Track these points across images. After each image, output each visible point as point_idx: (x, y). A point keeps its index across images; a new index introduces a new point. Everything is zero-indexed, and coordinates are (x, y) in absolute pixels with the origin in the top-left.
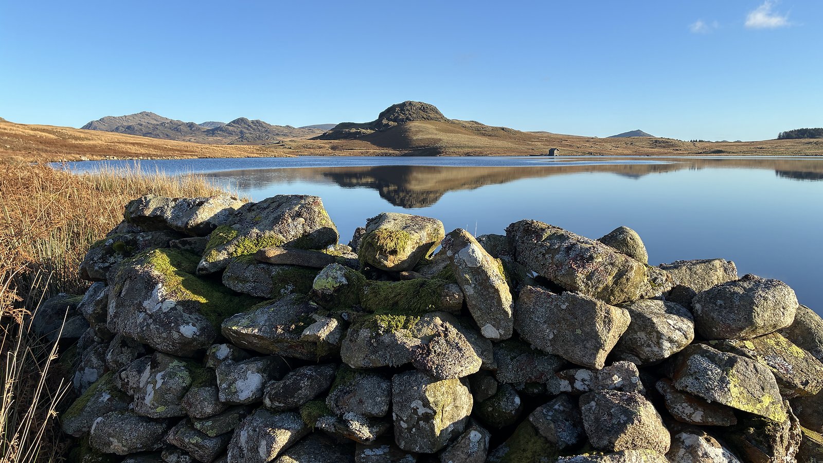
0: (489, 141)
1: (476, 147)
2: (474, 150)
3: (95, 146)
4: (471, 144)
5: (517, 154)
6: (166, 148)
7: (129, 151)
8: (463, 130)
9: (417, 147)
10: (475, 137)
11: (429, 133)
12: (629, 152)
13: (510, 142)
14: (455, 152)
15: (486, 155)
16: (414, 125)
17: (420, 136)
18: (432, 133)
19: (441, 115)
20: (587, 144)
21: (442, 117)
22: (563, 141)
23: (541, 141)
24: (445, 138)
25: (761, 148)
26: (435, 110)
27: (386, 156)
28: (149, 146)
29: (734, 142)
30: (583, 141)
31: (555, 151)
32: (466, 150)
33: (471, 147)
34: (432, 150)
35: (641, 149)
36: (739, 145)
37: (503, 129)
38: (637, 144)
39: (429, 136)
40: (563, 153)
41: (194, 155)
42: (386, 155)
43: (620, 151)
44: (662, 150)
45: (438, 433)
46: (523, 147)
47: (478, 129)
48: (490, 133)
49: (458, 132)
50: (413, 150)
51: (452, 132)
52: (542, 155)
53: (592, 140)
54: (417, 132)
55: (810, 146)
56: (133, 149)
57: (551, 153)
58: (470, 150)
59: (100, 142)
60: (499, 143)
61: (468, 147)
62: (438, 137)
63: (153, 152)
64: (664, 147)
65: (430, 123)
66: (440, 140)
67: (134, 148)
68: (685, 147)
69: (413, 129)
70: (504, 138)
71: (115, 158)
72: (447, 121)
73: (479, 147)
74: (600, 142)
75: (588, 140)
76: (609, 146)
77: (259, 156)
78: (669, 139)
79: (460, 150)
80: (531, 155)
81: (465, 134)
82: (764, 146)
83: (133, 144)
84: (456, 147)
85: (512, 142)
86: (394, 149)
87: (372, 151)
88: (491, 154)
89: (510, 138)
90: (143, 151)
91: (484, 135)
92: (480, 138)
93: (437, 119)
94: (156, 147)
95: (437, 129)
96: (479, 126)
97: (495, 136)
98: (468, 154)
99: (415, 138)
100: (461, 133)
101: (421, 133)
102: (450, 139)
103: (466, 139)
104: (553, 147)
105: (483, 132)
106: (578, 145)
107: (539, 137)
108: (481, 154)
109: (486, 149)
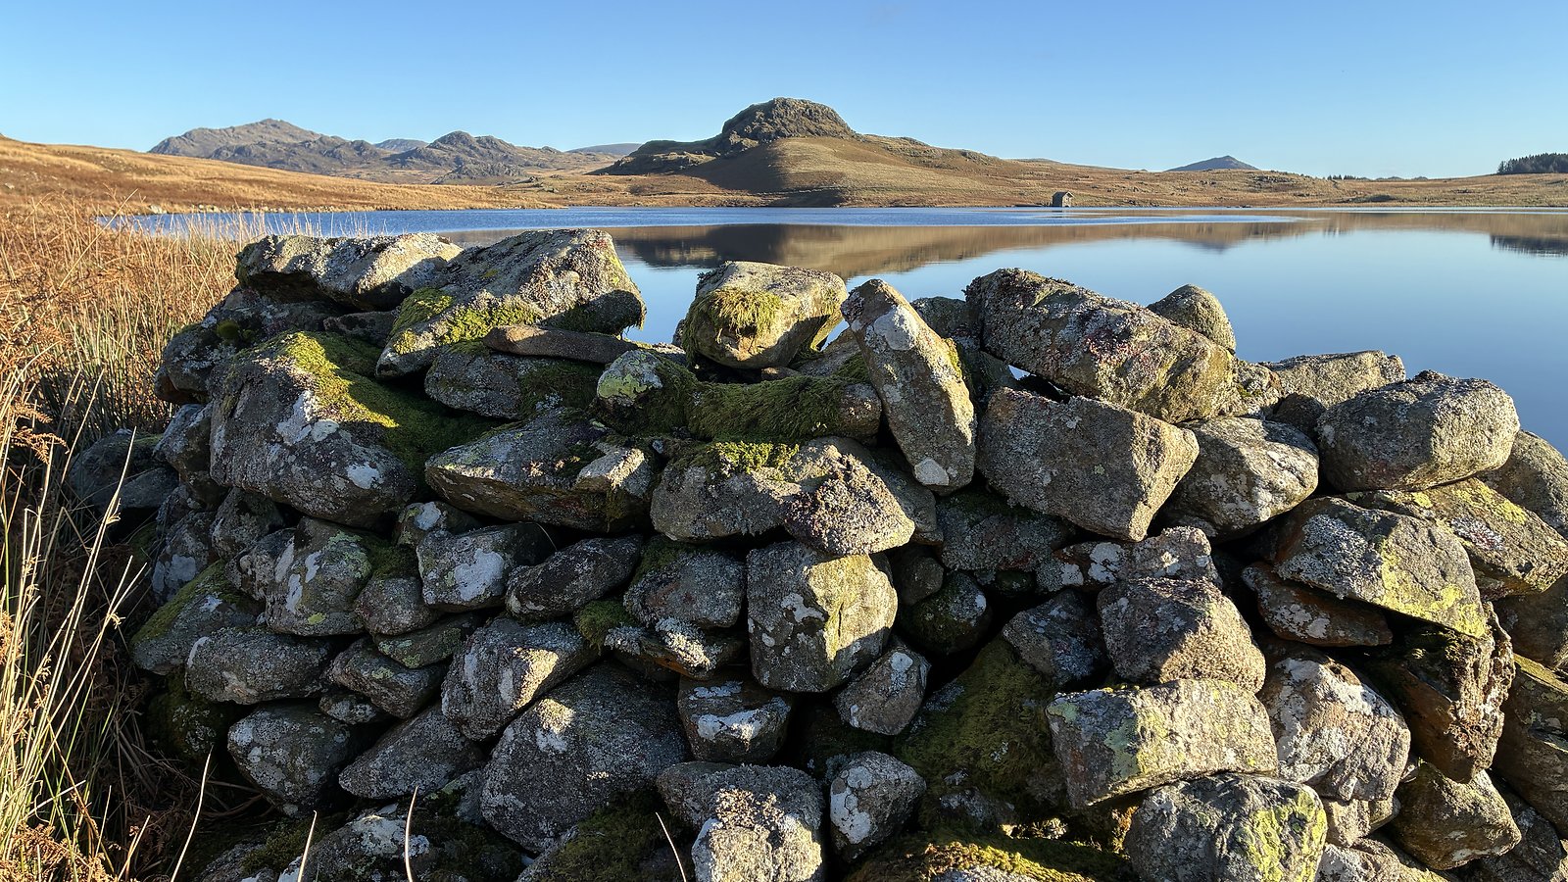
0: (937, 177)
1: (911, 190)
2: (908, 194)
3: (177, 186)
4: (901, 183)
5: (991, 203)
6: (312, 190)
7: (242, 195)
8: (887, 156)
9: (798, 189)
10: (910, 169)
11: (821, 162)
12: (1208, 199)
13: (978, 179)
14: (872, 198)
15: (931, 205)
16: (791, 146)
17: (802, 168)
18: (826, 162)
19: (843, 125)
20: (1127, 185)
21: (846, 130)
22: (1080, 178)
23: (1039, 177)
24: (852, 171)
25: (1465, 192)
26: (832, 116)
27: (736, 206)
28: (281, 186)
29: (1413, 180)
30: (1119, 178)
31: (1065, 199)
32: (892, 195)
33: (902, 189)
34: (826, 196)
35: (1231, 193)
36: (1422, 186)
37: (964, 154)
38: (1224, 183)
39: (821, 168)
40: (1080, 201)
41: (367, 204)
42: (736, 204)
43: (1190, 197)
44: (1271, 196)
45: (831, 654)
46: (1002, 190)
47: (917, 155)
48: (940, 162)
49: (877, 160)
50: (789, 195)
51: (865, 159)
52: (1038, 205)
53: (1137, 176)
54: (798, 159)
55: (1558, 188)
56: (250, 192)
57: (1057, 201)
58: (900, 195)
59: (186, 179)
60: (956, 182)
61: (897, 189)
62: (838, 169)
63: (288, 197)
64: (1276, 190)
65: (823, 142)
66: (842, 175)
67: (251, 189)
68: (1318, 189)
69: (790, 154)
70: (967, 172)
71: (216, 209)
72: (856, 137)
73: (918, 190)
74: (1151, 180)
75: (1128, 176)
76: (1168, 188)
77: (491, 206)
78: (1286, 174)
79: (880, 195)
80: (1018, 206)
81: (890, 163)
82: (1470, 188)
83: (250, 182)
84: (872, 189)
85: (981, 180)
86: (753, 192)
87: (709, 197)
88: (940, 203)
89: (978, 171)
90: (269, 196)
91: (927, 165)
92: (920, 171)
93: (835, 134)
94: (293, 189)
95: (835, 154)
96: (919, 147)
97: (949, 167)
98: (895, 204)
99: (793, 171)
100: (883, 161)
101: (806, 162)
102: (861, 173)
103: (893, 174)
104: (1063, 191)
105: (926, 159)
106: (1109, 186)
107: (1033, 169)
108: (920, 203)
109: (931, 193)
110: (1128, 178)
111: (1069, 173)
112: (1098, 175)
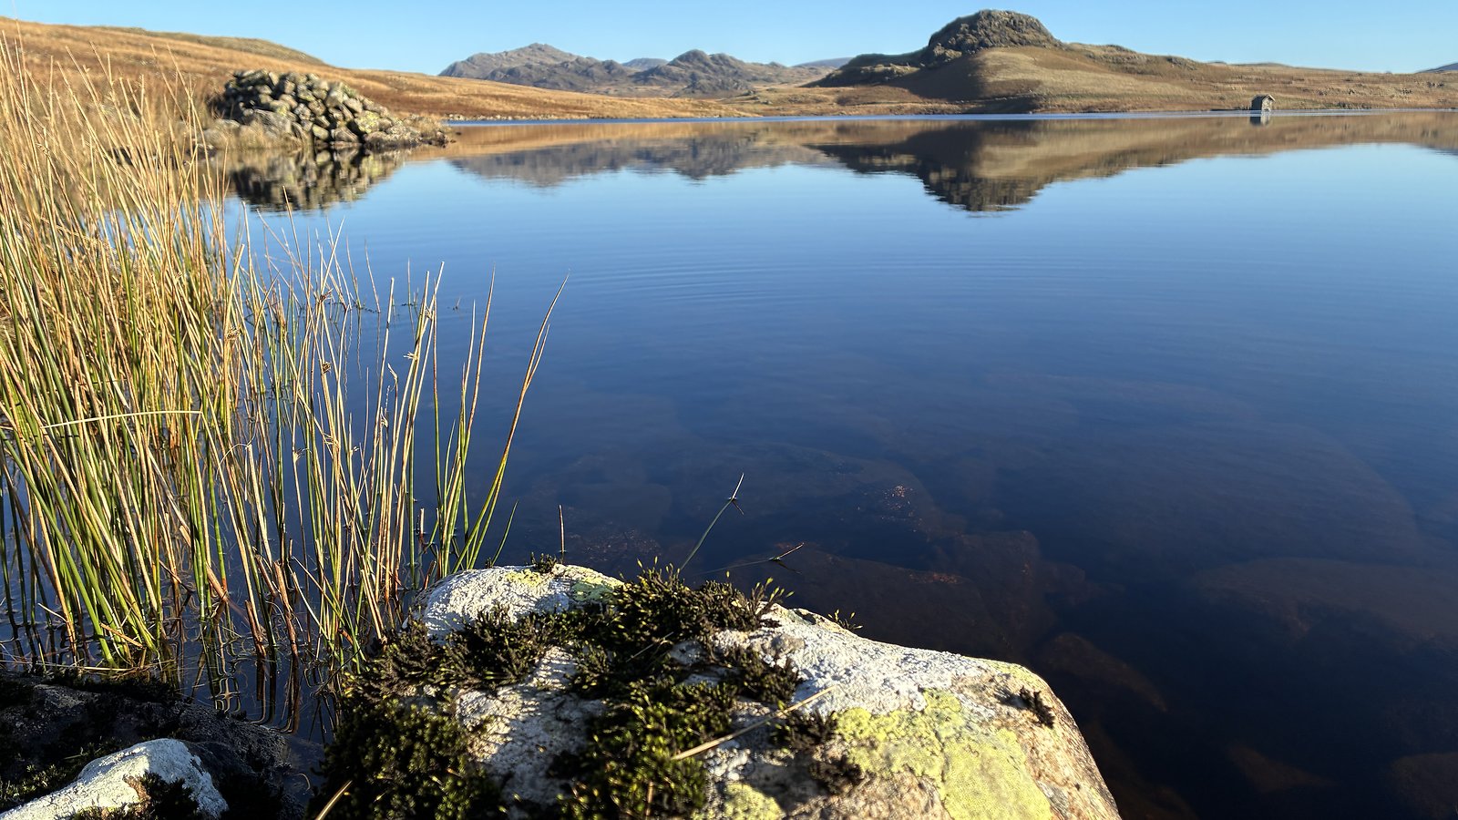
0: (1137, 83)
1: (1106, 96)
2: (1102, 101)
4: (1098, 90)
5: (1186, 108)
8: (1088, 64)
9: (994, 97)
10: (1110, 76)
11: (1020, 71)
12: (1431, 101)
13: (1178, 84)
14: (1065, 104)
15: (1124, 111)
16: (993, 56)
17: (1001, 77)
18: (1024, 71)
19: (1046, 34)
20: (1343, 87)
21: (1049, 39)
22: (1289, 81)
23: (1246, 81)
24: (1048, 78)
26: (1035, 26)
27: (934, 113)
30: (1336, 80)
31: (1265, 103)
32: (1086, 102)
33: (1097, 96)
34: (1021, 102)
37: (1170, 59)
38: (1452, 85)
39: (1020, 76)
40: (1284, 104)
41: (584, 114)
43: (1411, 99)
46: (1203, 95)
47: (1121, 61)
48: (1143, 68)
49: (1077, 68)
50: (986, 102)
51: (1064, 67)
52: (1237, 109)
53: (1358, 78)
54: (997, 69)
56: (493, 105)
57: (1257, 104)
58: (1095, 101)
59: (450, 95)
60: (1155, 87)
61: (1092, 96)
62: (1036, 77)
63: (523, 108)
65: (1024, 52)
66: (1039, 82)
67: (496, 102)
69: (990, 64)
70: (1170, 77)
72: (1058, 46)
73: (1113, 96)
74: (1374, 82)
75: (1349, 78)
76: (1389, 90)
77: (693, 115)
79: (1075, 101)
81: (1090, 70)
83: (497, 97)
84: (1067, 96)
85: (1183, 85)
86: (951, 101)
87: (909, 105)
88: (1134, 108)
89: (1182, 76)
90: (508, 107)
91: (1129, 71)
92: (1119, 77)
93: (1038, 43)
94: (529, 102)
95: (1035, 63)
96: (1123, 54)
97: (1152, 73)
98: (1088, 110)
99: (991, 80)
100: (1083, 69)
101: (1004, 70)
102: (1059, 80)
103: (1091, 81)
104: (1263, 93)
105: (1129, 66)
106: (1323, 89)
107: (1243, 73)
108: (1114, 108)
109: (1126, 99)
110: (1348, 80)
111: (1284, 76)
112: (1316, 78)
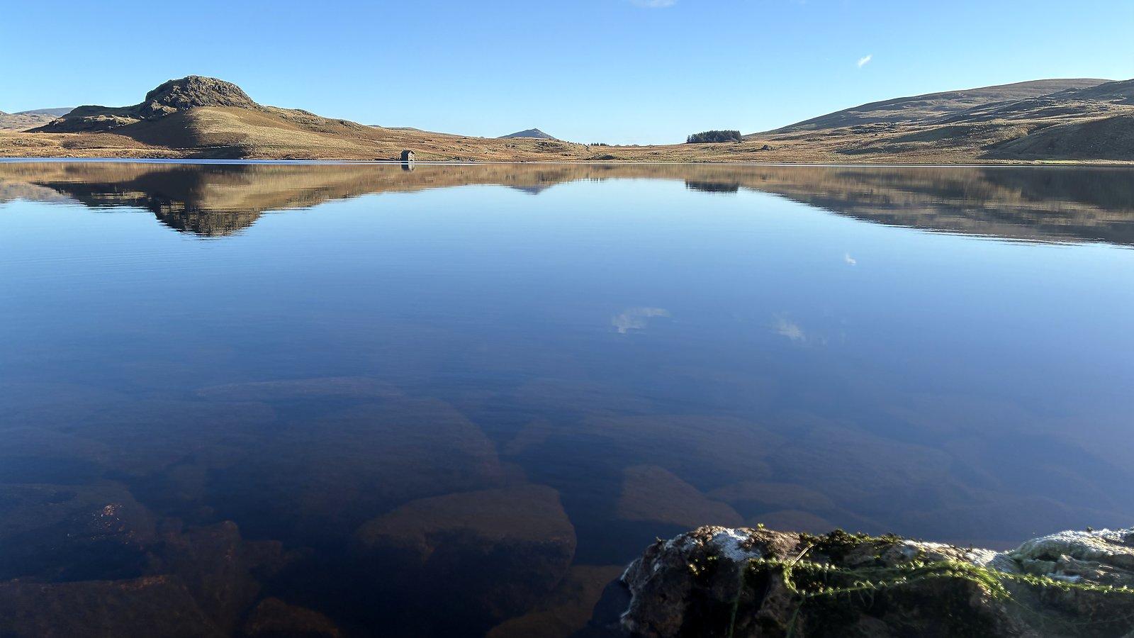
0: (321, 138)
1: (300, 147)
2: (297, 151)
4: (292, 143)
5: (358, 157)
8: (282, 122)
9: (210, 146)
10: (300, 133)
11: (228, 126)
12: (508, 157)
13: (351, 140)
14: (269, 153)
15: (314, 159)
16: (204, 113)
17: (213, 130)
18: (233, 126)
19: (247, 98)
20: (457, 147)
21: (250, 102)
22: (426, 141)
23: (396, 140)
24: (253, 133)
26: (238, 92)
27: (158, 158)
29: (626, 147)
30: (452, 142)
31: (410, 154)
32: (285, 151)
33: (293, 147)
34: (235, 149)
35: (524, 153)
37: (342, 122)
38: (520, 146)
39: (229, 130)
40: (422, 157)
42: (158, 156)
43: (497, 155)
44: (549, 155)
46: (368, 149)
47: (307, 122)
48: (324, 128)
49: (274, 125)
50: (203, 150)
51: (266, 124)
52: (392, 159)
53: (465, 140)
54: (209, 123)
57: (405, 156)
58: (291, 151)
60: (333, 142)
61: (288, 147)
62: (244, 131)
64: (552, 152)
65: (231, 111)
66: (246, 135)
68: (577, 151)
69: (203, 119)
70: (343, 135)
72: (257, 108)
73: (305, 147)
75: (458, 140)
76: (484, 149)
78: (558, 141)
79: (276, 151)
80: (377, 160)
81: (285, 128)
82: (661, 151)
84: (270, 147)
85: (353, 141)
86: (172, 147)
87: (134, 150)
88: (321, 157)
89: (353, 135)
91: (314, 130)
92: (307, 134)
93: (241, 105)
95: (241, 120)
96: (308, 117)
97: (330, 131)
98: (287, 157)
99: (205, 132)
100: (279, 126)
101: (217, 125)
102: (261, 134)
103: (287, 136)
104: (408, 149)
105: (314, 126)
106: (444, 147)
107: (393, 135)
108: (306, 157)
109: (315, 150)
110: (458, 142)
111: (419, 137)
112: (439, 140)
